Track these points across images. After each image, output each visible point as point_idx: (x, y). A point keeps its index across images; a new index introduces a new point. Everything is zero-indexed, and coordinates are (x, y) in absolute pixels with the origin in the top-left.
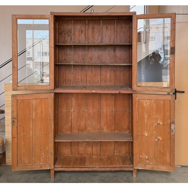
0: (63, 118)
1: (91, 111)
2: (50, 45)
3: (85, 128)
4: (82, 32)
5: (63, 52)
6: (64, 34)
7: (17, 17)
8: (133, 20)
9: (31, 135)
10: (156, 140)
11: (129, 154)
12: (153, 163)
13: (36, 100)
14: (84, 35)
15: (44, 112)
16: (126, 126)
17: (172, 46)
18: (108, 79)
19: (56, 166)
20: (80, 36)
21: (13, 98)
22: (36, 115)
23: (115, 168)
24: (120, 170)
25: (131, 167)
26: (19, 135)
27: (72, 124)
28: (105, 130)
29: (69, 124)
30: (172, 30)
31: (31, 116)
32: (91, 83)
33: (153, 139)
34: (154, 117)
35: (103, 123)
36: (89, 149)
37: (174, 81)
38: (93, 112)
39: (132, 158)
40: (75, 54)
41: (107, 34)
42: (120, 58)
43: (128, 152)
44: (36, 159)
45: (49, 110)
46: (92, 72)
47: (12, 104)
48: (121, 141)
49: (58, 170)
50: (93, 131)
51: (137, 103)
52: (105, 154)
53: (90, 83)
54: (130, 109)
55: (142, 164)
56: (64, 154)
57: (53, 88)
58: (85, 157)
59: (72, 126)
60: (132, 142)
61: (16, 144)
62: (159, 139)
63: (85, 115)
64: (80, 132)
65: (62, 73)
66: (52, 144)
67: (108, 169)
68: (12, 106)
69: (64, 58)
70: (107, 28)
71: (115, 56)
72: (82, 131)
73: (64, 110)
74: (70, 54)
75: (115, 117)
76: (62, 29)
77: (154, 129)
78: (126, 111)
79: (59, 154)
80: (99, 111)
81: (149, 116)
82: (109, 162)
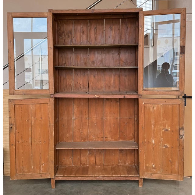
0: (64, 126)
1: (94, 118)
2: (49, 46)
3: (88, 137)
4: (83, 33)
5: (63, 56)
6: (64, 35)
7: (13, 15)
8: (139, 17)
9: (30, 142)
10: (164, 147)
11: (135, 164)
12: (160, 172)
13: (35, 105)
14: (86, 37)
15: (43, 118)
16: (131, 134)
17: (182, 45)
18: (112, 84)
19: (57, 175)
20: (82, 37)
21: (10, 103)
22: (35, 121)
23: (120, 178)
24: (125, 179)
25: (137, 177)
26: (17, 142)
27: (74, 132)
28: (109, 139)
29: (71, 133)
30: (182, 27)
31: (30, 122)
32: (94, 88)
33: (160, 147)
34: (162, 123)
35: (106, 132)
36: (93, 159)
37: (184, 83)
38: (96, 119)
39: (137, 168)
40: (76, 58)
41: (111, 34)
42: (125, 61)
43: (134, 162)
44: (35, 168)
45: (49, 116)
46: (94, 77)
47: (9, 109)
48: (126, 149)
49: (59, 179)
50: (96, 140)
51: (143, 108)
52: (109, 164)
53: (92, 88)
54: (136, 116)
55: (148, 173)
56: (66, 164)
57: (53, 92)
58: (88, 167)
59: (74, 134)
60: (138, 150)
61: (15, 152)
62: (167, 147)
63: (88, 123)
64: (82, 141)
65: (62, 79)
66: (53, 152)
67: (112, 179)
68: (9, 111)
69: (64, 62)
70: (111, 28)
71: (120, 60)
72: (85, 140)
73: (65, 118)
74: (71, 58)
75: (119, 125)
76: (62, 29)
77: (161, 135)
78: (132, 118)
79: (61, 164)
80: (102, 118)
81: (156, 122)
82: (113, 171)
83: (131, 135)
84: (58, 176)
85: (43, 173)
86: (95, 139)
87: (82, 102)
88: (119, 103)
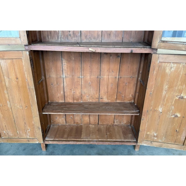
0: (53, 85)
1: (88, 77)
3: (81, 97)
9: (9, 107)
10: (173, 116)
11: (131, 124)
12: (162, 140)
15: (20, 79)
23: (115, 143)
28: (105, 99)
29: (62, 93)
32: (88, 37)
33: (168, 116)
34: (178, 89)
35: (102, 92)
36: (86, 119)
38: (91, 78)
44: (21, 132)
52: (104, 123)
53: (86, 37)
55: (148, 141)
56: (58, 123)
57: (26, 42)
58: (81, 127)
59: (65, 94)
62: (177, 116)
63: (81, 82)
64: (75, 101)
72: (77, 100)
73: (53, 75)
75: (118, 85)
77: (173, 104)
78: (134, 77)
79: (53, 123)
80: (98, 77)
81: (170, 87)
82: (108, 133)
83: (131, 96)
84: (48, 139)
85: (30, 138)
86: (90, 100)
87: (73, 56)
88: (120, 59)
